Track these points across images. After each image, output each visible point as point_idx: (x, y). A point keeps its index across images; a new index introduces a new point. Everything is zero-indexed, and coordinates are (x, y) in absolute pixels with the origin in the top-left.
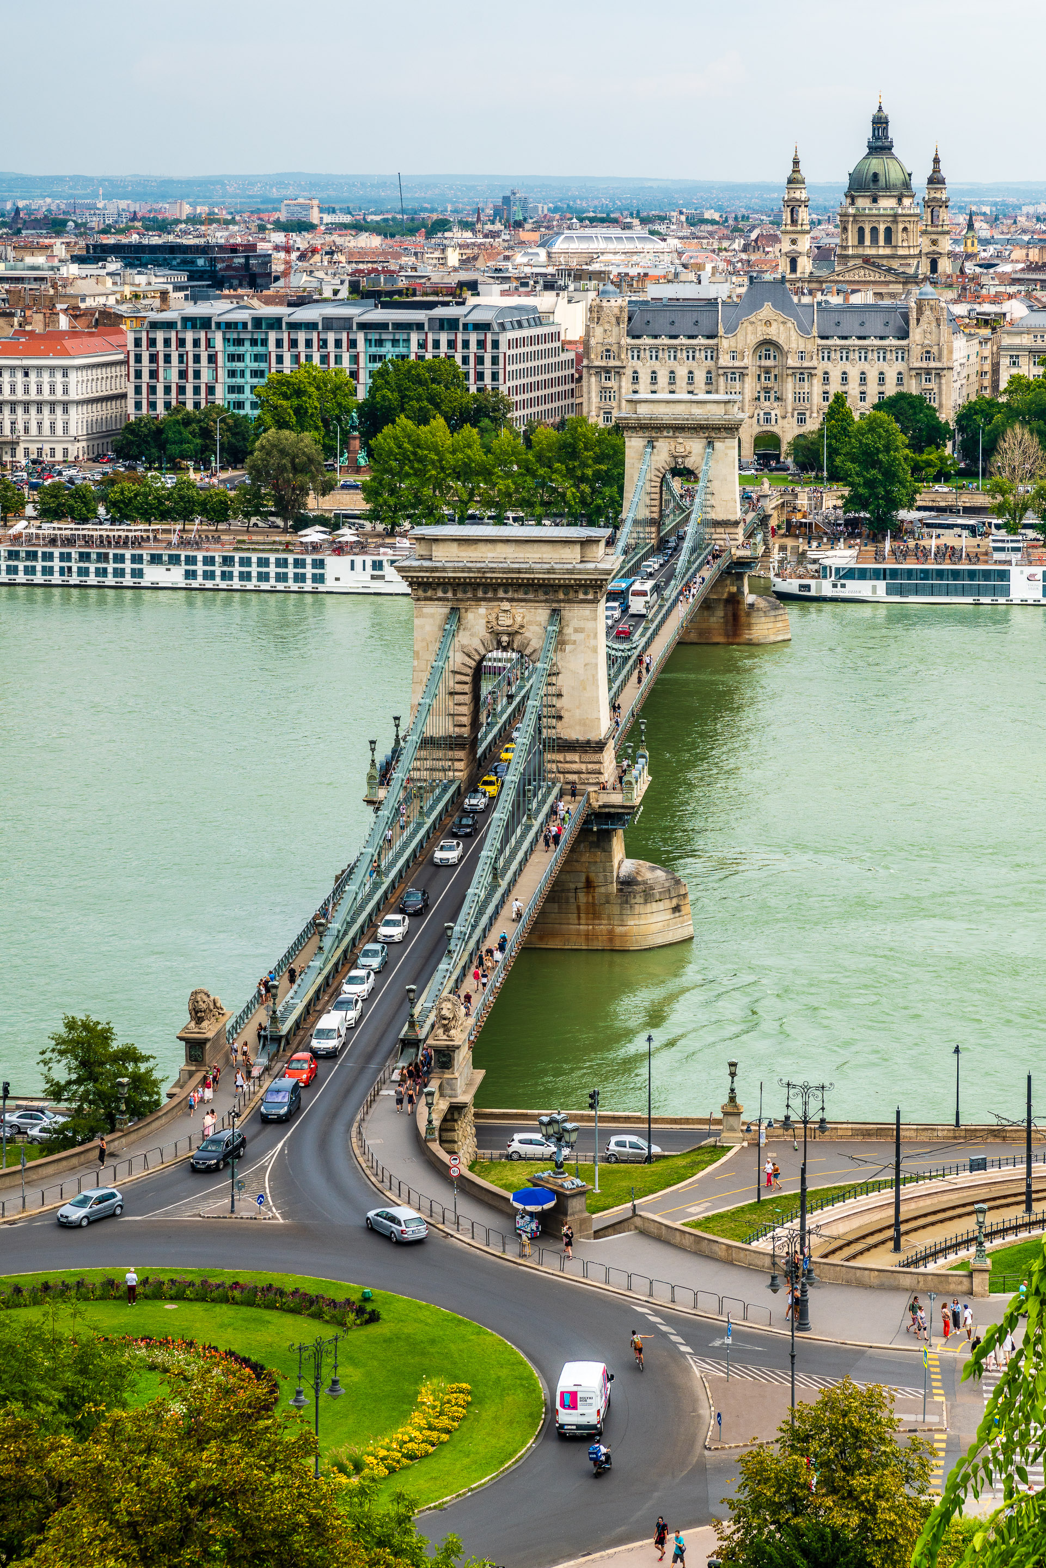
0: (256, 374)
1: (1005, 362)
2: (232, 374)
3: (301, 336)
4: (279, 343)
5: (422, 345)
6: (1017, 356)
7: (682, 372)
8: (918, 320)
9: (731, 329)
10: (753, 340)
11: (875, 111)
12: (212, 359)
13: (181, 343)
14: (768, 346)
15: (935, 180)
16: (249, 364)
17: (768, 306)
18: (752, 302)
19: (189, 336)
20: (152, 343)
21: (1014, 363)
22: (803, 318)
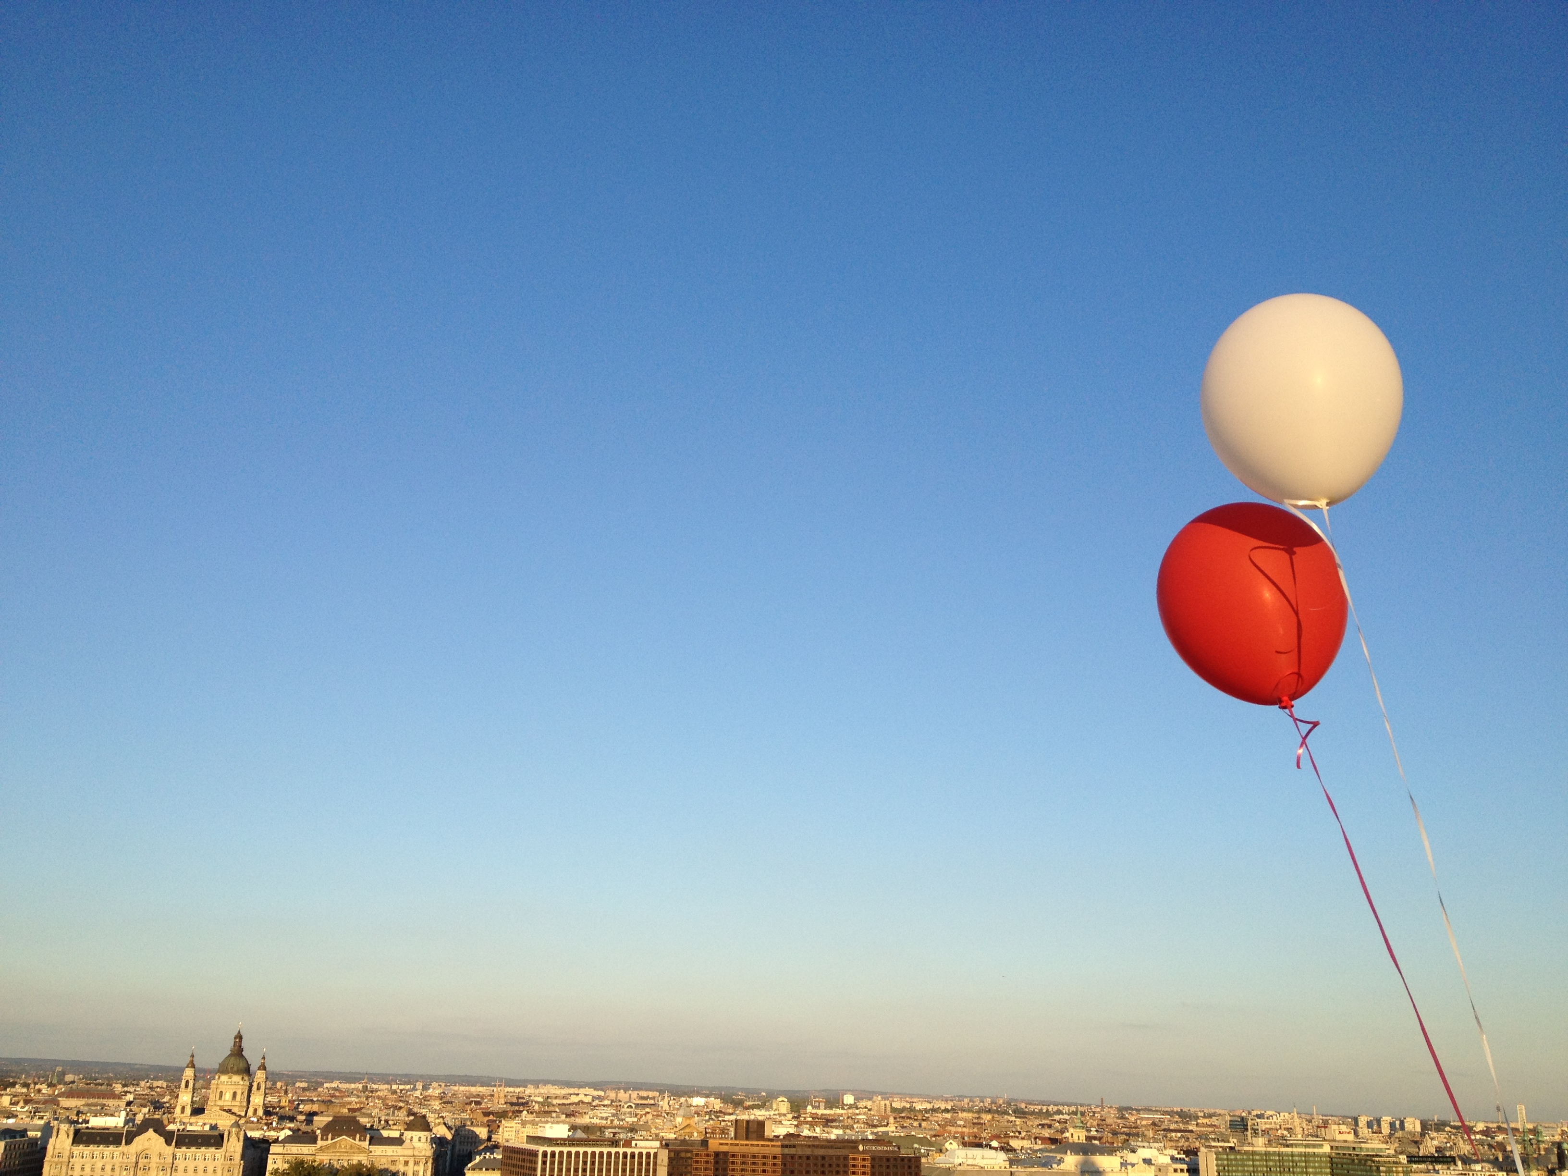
1: (270, 1161)
6: (277, 1159)
8: (228, 1139)
9: (129, 1142)
10: (140, 1148)
11: (236, 1033)
14: (147, 1152)
15: (263, 1067)
17: (151, 1130)
18: (142, 1129)
21: (275, 1162)
22: (168, 1137)
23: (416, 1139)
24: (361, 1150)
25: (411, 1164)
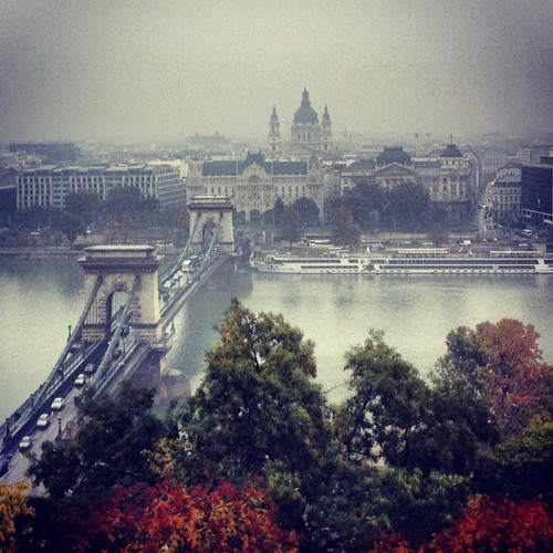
0: (64, 192)
1: (342, 182)
2: (56, 192)
3: (81, 178)
4: (73, 180)
5: (126, 180)
7: (223, 188)
8: (310, 167)
9: (241, 172)
10: (249, 176)
11: (304, 90)
12: (48, 186)
13: (37, 180)
14: (254, 178)
15: (326, 116)
16: (62, 188)
17: (254, 163)
18: (248, 162)
19: (40, 178)
20: (25, 181)
22: (267, 167)
23: (450, 163)
24: (410, 173)
25: (449, 181)
